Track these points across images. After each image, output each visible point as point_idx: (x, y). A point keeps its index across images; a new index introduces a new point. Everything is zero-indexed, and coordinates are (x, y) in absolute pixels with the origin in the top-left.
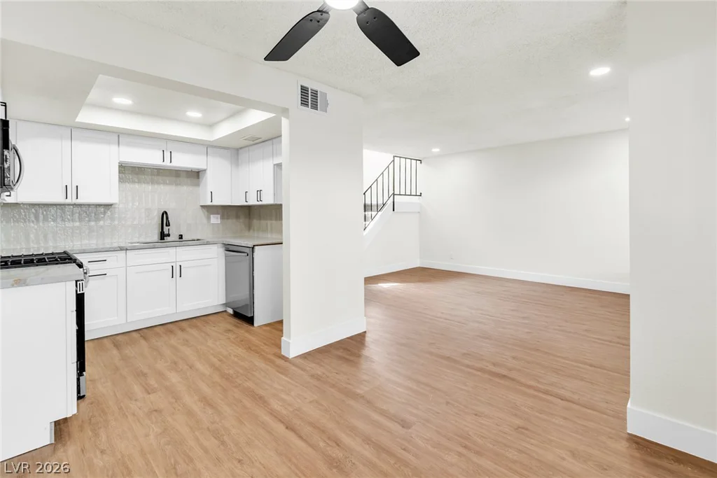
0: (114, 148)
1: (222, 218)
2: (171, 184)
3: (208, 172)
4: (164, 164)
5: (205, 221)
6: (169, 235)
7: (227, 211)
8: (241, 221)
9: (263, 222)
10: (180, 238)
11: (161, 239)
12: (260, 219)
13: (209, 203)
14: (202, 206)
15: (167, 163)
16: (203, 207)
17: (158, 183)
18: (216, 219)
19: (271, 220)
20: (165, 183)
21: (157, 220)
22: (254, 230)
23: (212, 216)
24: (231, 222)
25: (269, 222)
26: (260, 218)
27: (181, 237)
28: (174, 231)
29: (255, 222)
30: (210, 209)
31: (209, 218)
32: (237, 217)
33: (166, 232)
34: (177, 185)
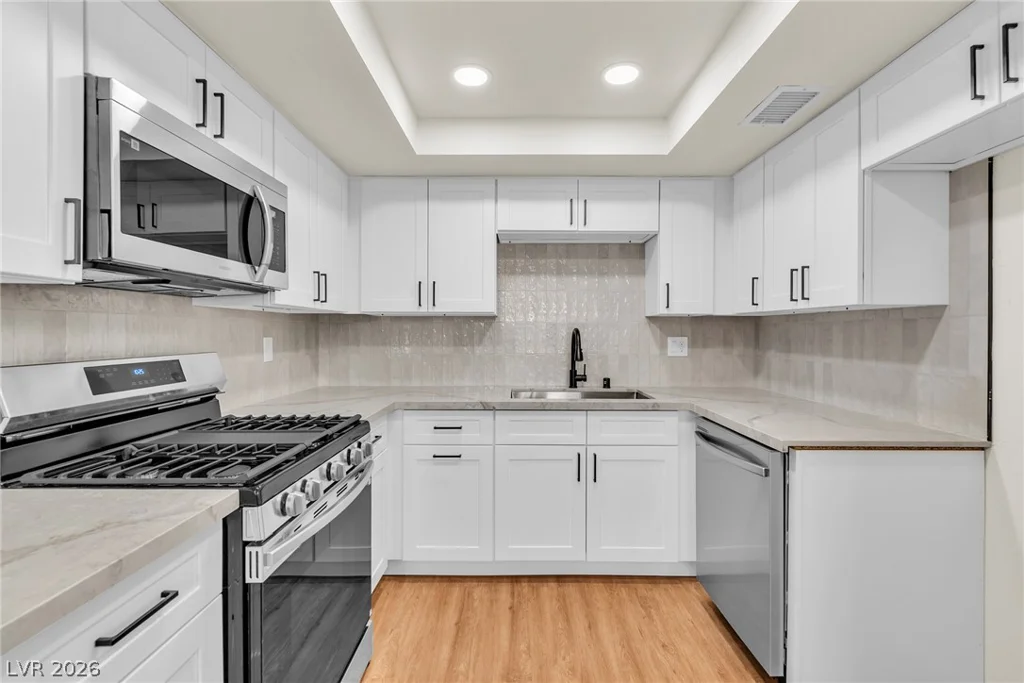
0: (488, 206)
1: (693, 344)
2: (591, 273)
3: (661, 237)
4: (573, 228)
5: (655, 350)
6: (584, 378)
7: (704, 329)
8: (736, 352)
9: (799, 360)
10: (605, 386)
11: (571, 387)
12: (789, 351)
13: (662, 311)
14: (649, 318)
15: (578, 226)
16: (652, 319)
17: (570, 273)
18: (678, 347)
19: (826, 352)
20: (580, 273)
21: (565, 348)
22: (769, 377)
23: (670, 340)
24: (712, 356)
25: (819, 362)
26: (787, 347)
27: (607, 383)
28: (594, 369)
29: (774, 358)
30: (666, 325)
31: (663, 346)
32: (727, 343)
33: (580, 372)
34: (602, 274)
